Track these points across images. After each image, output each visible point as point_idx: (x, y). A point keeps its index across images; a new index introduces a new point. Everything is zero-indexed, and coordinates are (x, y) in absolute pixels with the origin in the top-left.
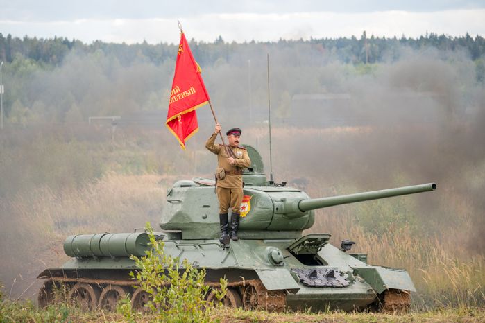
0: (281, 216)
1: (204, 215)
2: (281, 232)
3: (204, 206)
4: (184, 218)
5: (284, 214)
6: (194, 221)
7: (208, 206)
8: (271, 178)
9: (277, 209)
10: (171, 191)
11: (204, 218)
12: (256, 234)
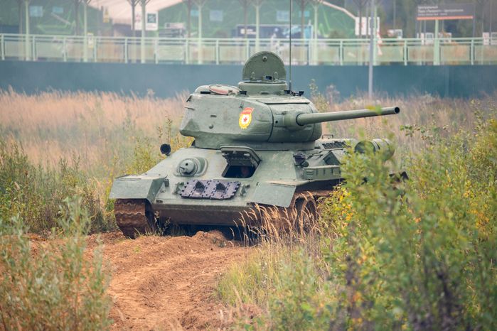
0: (280, 129)
1: (210, 125)
2: (284, 144)
3: (212, 116)
4: (194, 127)
5: (285, 127)
6: (202, 130)
7: (215, 116)
8: (290, 87)
9: (277, 122)
10: (191, 97)
11: (211, 128)
12: (258, 146)
